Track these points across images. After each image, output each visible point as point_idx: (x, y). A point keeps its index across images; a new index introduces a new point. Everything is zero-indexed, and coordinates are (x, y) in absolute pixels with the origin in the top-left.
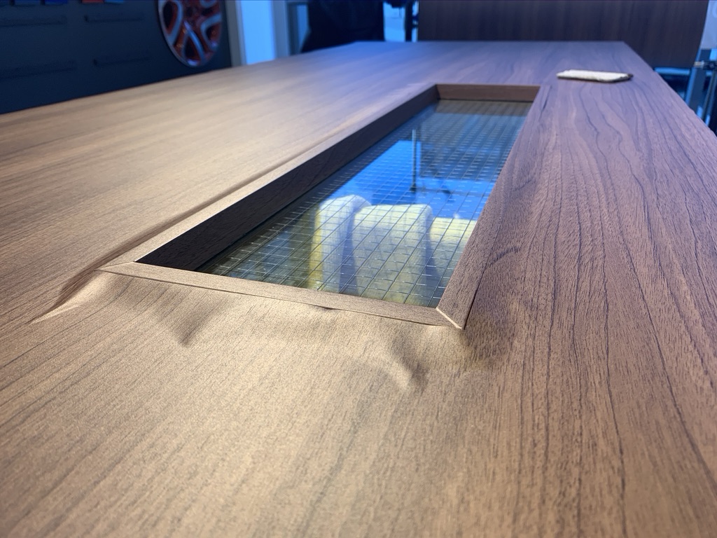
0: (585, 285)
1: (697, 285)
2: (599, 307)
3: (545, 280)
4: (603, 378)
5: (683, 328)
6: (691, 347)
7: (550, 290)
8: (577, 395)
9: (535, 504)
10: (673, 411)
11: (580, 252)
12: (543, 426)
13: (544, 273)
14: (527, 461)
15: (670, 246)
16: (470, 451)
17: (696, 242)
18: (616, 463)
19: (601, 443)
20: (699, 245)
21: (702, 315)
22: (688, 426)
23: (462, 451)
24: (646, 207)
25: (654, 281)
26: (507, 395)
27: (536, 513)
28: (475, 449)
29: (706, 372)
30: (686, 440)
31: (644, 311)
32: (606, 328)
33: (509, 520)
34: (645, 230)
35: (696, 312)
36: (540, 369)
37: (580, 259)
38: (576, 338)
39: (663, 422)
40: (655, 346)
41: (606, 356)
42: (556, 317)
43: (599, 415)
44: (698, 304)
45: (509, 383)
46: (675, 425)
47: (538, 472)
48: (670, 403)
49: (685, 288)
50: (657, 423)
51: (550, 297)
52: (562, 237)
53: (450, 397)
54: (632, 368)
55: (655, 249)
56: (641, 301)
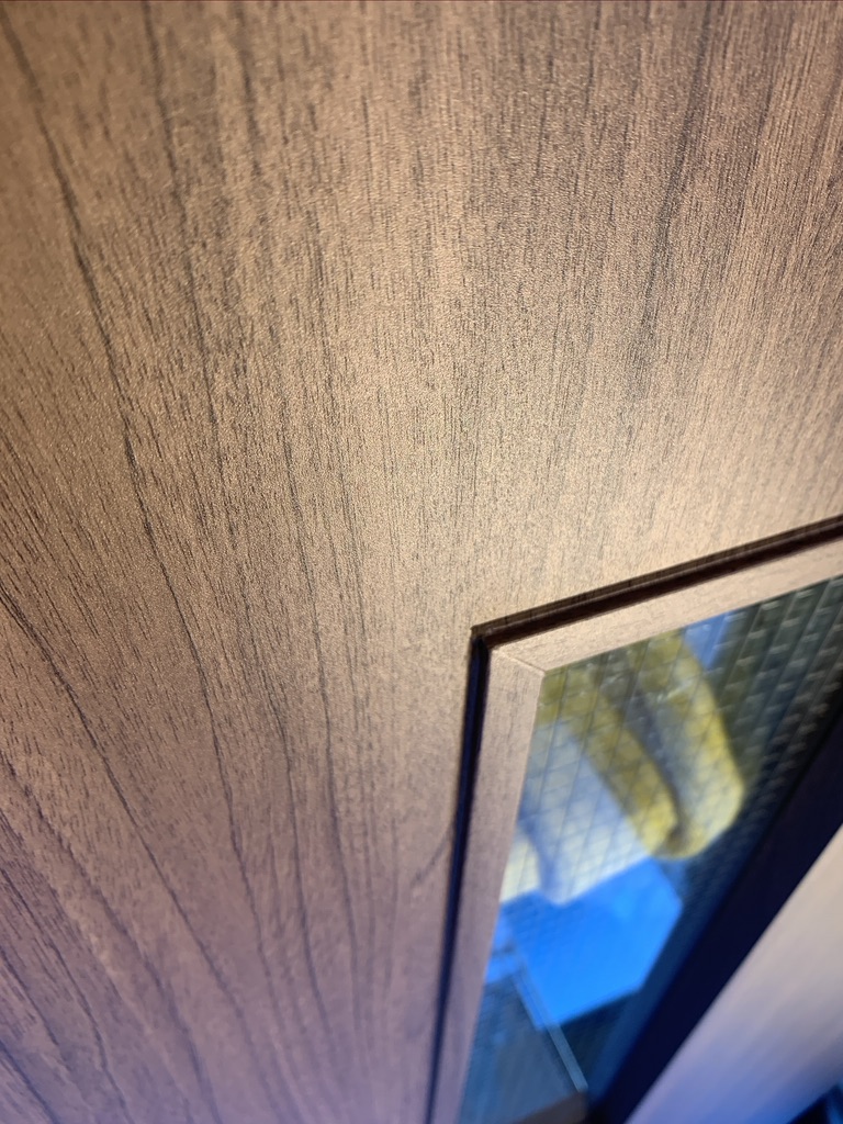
0: (284, 868)
1: (83, 976)
2: (249, 835)
3: (358, 843)
4: (215, 681)
5: (89, 868)
6: (67, 833)
7: (344, 825)
8: (255, 617)
9: (287, 319)
11: (306, 935)
12: (306, 510)
13: (361, 857)
15: (148, 1030)
17: (104, 1065)
18: (152, 495)
20: (97, 1061)
21: (60, 913)
22: (35, 651)
25: (162, 942)
29: (27, 792)
30: (34, 621)
31: (167, 869)
32: (228, 796)
34: (200, 1042)
35: (73, 915)
36: (333, 639)
38: (279, 745)
40: (132, 804)
41: (217, 732)
42: (324, 771)
43: (206, 592)
44: (73, 933)
46: (58, 644)
48: (79, 687)
49: (104, 957)
51: (342, 809)
54: (166, 732)
55: (173, 1011)
56: (177, 887)
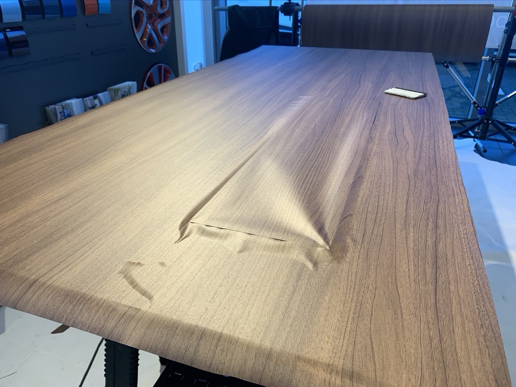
0: (375, 232)
1: (417, 233)
3: (360, 229)
5: (406, 250)
6: (406, 257)
7: (362, 234)
8: (366, 272)
9: (349, 302)
10: (394, 278)
11: (376, 217)
12: (354, 281)
13: (361, 226)
14: (348, 291)
15: (412, 215)
16: (332, 288)
17: (423, 213)
18: (374, 292)
19: (370, 286)
20: (424, 214)
21: (414, 246)
22: (397, 282)
23: (330, 288)
24: (408, 194)
25: (401, 231)
26: (344, 272)
27: (350, 304)
28: (333, 287)
29: (408, 266)
30: (395, 286)
31: (394, 243)
33: (342, 305)
34: (404, 207)
35: (412, 244)
36: (355, 264)
37: (375, 220)
39: (390, 280)
40: (395, 256)
42: (363, 245)
43: (371, 278)
44: (414, 241)
45: (345, 269)
46: (394, 282)
47: (351, 294)
48: (394, 275)
49: (412, 234)
50: (388, 281)
51: (361, 237)
52: (370, 209)
53: (326, 272)
54: (385, 264)
55: (406, 216)
56: (394, 239)
